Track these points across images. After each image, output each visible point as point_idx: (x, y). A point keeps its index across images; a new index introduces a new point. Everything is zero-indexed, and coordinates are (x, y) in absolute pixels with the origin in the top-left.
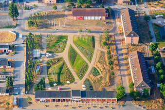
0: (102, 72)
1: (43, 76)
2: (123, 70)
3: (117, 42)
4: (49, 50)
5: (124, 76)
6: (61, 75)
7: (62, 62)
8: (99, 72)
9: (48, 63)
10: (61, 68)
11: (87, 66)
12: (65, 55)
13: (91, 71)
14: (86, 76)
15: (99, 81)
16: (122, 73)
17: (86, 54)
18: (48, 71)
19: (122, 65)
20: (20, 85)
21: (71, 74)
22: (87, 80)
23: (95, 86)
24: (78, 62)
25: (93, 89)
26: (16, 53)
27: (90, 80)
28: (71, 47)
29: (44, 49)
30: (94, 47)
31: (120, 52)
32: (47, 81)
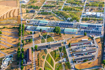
0: (41, 57)
1: (60, 53)
2: (34, 60)
4: (61, 64)
5: (34, 58)
6: (55, 54)
7: (55, 59)
9: (60, 58)
10: (55, 57)
11: (46, 59)
12: (55, 63)
14: (47, 55)
15: (42, 54)
16: (35, 59)
17: (47, 64)
18: (59, 55)
19: (34, 62)
20: (67, 48)
21: (52, 55)
22: (46, 54)
24: (50, 60)
26: (72, 60)
28: (53, 67)
30: (44, 68)
31: (35, 68)
32: (59, 51)
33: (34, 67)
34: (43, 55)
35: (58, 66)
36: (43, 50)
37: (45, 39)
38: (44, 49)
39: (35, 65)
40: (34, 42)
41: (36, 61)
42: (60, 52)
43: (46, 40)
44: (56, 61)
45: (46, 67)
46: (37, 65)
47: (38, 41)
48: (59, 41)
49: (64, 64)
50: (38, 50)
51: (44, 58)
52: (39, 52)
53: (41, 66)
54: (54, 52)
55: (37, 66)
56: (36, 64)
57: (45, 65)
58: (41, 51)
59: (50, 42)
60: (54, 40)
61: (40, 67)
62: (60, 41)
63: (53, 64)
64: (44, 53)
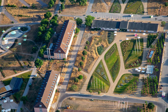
0: (95, 49)
1: (147, 49)
2: (75, 51)
3: (67, 81)
4: (136, 77)
6: (131, 49)
7: (127, 63)
8: (98, 49)
9: (140, 63)
10: (130, 55)
11: (105, 56)
12: (123, 71)
13: (104, 51)
14: (111, 46)
15: (100, 41)
16: (77, 49)
17: (102, 69)
18: (142, 54)
19: (74, 56)
21: (122, 50)
22: (110, 43)
23: (105, 37)
24: (113, 61)
25: (108, 34)
27: (107, 42)
28: (114, 80)
29: (141, 80)
30: (92, 77)
31: (69, 70)
32: (145, 44)
33: (69, 67)
34: (100, 44)
35: (125, 81)
36: (106, 31)
37: (122, 4)
38: (108, 29)
39: (72, 64)
40: (92, 5)
41: (78, 55)
42: (148, 47)
43: (123, 6)
44: (126, 68)
45: (96, 76)
46: (77, 64)
47: (102, 6)
48: (156, 15)
49: (143, 80)
50: (93, 30)
51: (100, 53)
52: (95, 33)
53: (86, 71)
54: (132, 43)
55: (77, 67)
56: (76, 61)
57: (96, 71)
58: (99, 34)
59: (132, 16)
60: (145, 10)
61: (82, 72)
62: (159, 18)
63: (117, 73)
64: (105, 41)
